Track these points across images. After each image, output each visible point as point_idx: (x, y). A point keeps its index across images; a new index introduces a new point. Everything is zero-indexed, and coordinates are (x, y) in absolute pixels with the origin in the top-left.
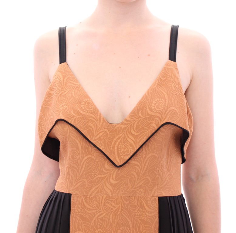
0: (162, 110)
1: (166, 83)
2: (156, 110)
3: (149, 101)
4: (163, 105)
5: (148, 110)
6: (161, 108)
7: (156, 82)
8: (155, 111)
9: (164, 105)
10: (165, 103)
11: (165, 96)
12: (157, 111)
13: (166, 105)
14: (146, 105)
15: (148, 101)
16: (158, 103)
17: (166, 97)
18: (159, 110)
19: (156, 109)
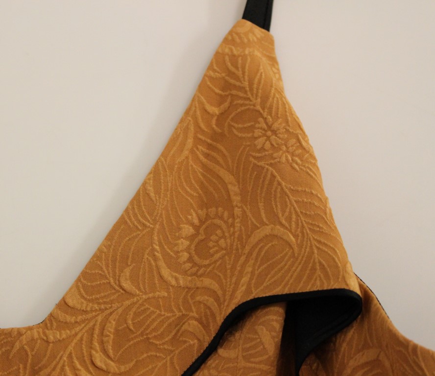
0: (222, 258)
1: (230, 126)
2: (195, 264)
3: (162, 225)
4: (224, 237)
5: (162, 264)
6: (217, 252)
7: (187, 128)
8: (195, 269)
9: (227, 234)
10: (233, 225)
11: (228, 191)
12: (200, 267)
13: (234, 233)
14: (152, 244)
15: (157, 226)
16: (202, 231)
17: (232, 193)
18: (207, 262)
19: (196, 258)
